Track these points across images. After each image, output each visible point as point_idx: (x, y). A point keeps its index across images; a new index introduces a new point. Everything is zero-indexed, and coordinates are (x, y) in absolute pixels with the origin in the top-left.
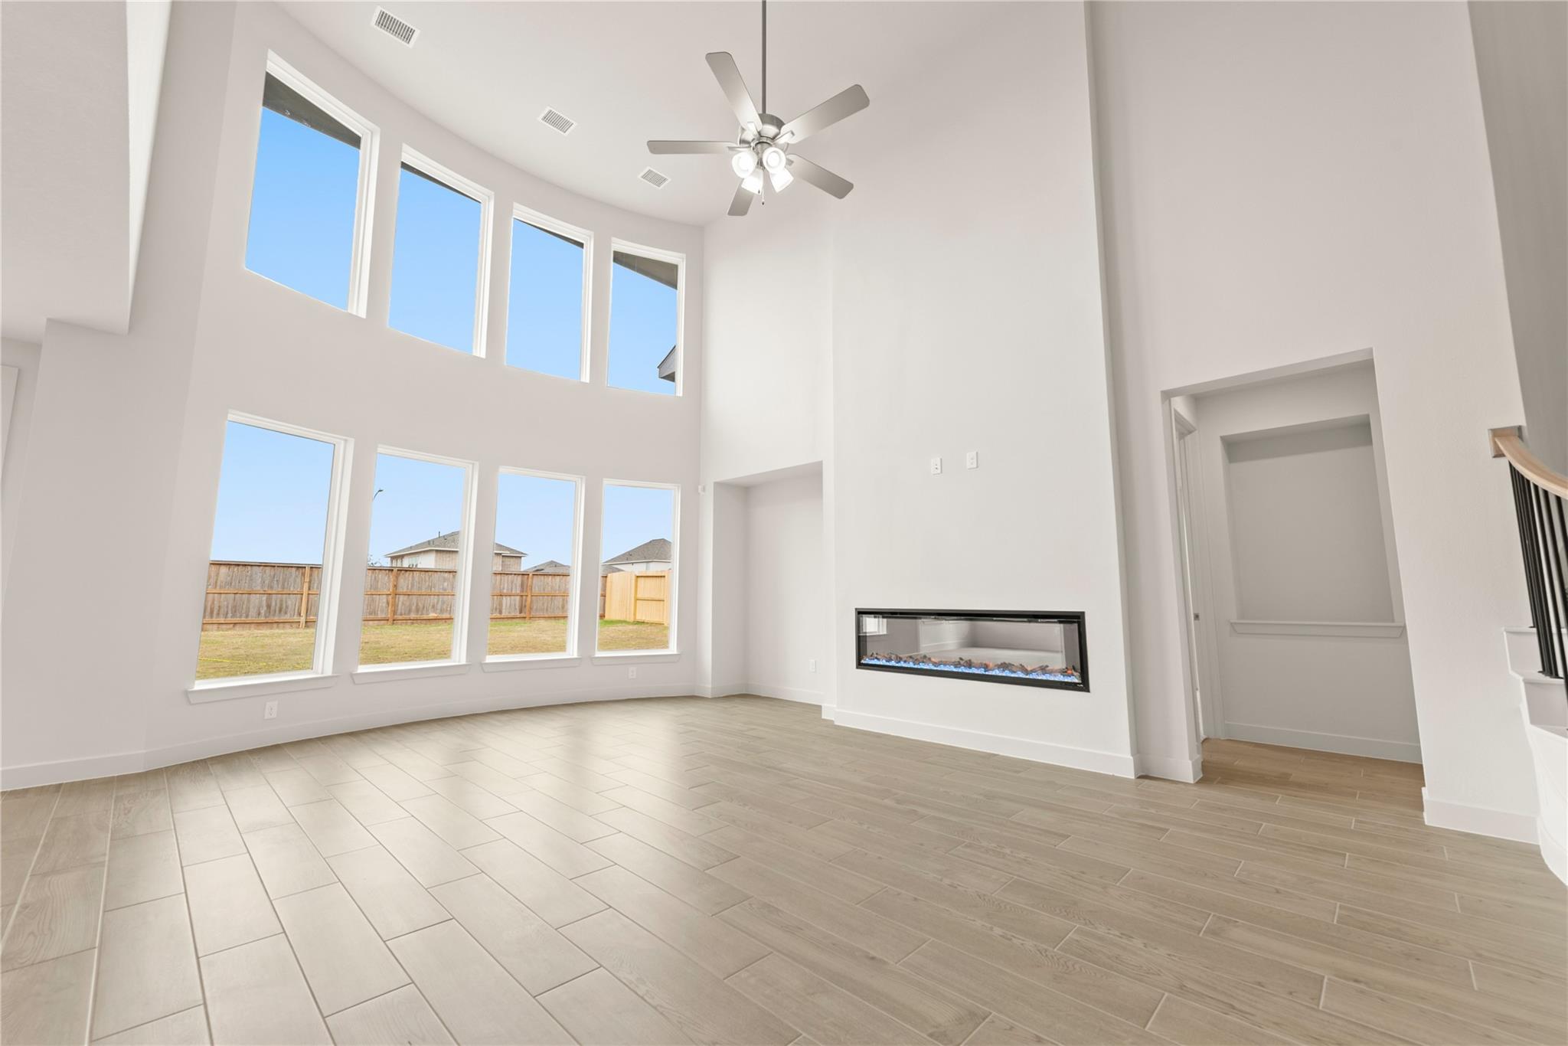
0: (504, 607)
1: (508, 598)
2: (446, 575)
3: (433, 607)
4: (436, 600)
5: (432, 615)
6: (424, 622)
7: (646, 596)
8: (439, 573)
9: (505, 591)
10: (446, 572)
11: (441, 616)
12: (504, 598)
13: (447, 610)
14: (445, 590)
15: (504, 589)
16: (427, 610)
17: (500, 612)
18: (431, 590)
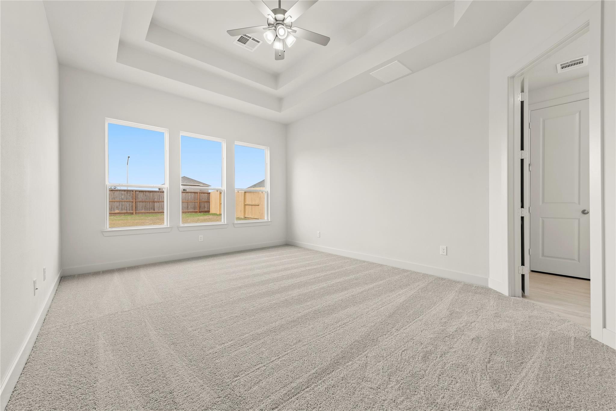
0: (156, 208)
1: (158, 203)
2: (123, 192)
3: (117, 207)
4: (118, 204)
5: (117, 211)
6: (113, 214)
7: (250, 203)
8: (119, 191)
9: (156, 200)
10: (122, 191)
11: (121, 212)
12: (156, 203)
13: (125, 209)
14: (123, 199)
15: (155, 199)
16: (114, 209)
17: (154, 210)
18: (115, 200)
